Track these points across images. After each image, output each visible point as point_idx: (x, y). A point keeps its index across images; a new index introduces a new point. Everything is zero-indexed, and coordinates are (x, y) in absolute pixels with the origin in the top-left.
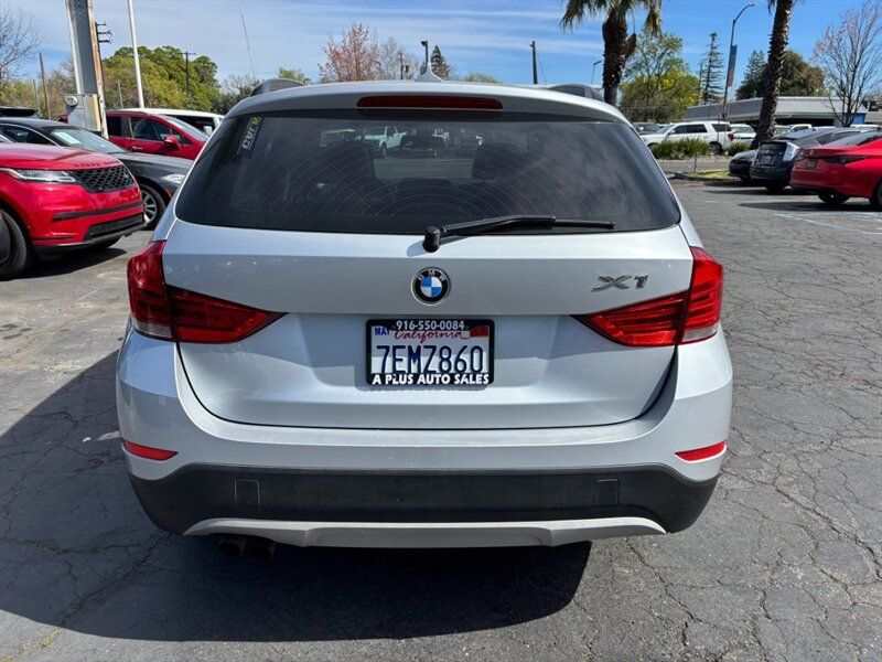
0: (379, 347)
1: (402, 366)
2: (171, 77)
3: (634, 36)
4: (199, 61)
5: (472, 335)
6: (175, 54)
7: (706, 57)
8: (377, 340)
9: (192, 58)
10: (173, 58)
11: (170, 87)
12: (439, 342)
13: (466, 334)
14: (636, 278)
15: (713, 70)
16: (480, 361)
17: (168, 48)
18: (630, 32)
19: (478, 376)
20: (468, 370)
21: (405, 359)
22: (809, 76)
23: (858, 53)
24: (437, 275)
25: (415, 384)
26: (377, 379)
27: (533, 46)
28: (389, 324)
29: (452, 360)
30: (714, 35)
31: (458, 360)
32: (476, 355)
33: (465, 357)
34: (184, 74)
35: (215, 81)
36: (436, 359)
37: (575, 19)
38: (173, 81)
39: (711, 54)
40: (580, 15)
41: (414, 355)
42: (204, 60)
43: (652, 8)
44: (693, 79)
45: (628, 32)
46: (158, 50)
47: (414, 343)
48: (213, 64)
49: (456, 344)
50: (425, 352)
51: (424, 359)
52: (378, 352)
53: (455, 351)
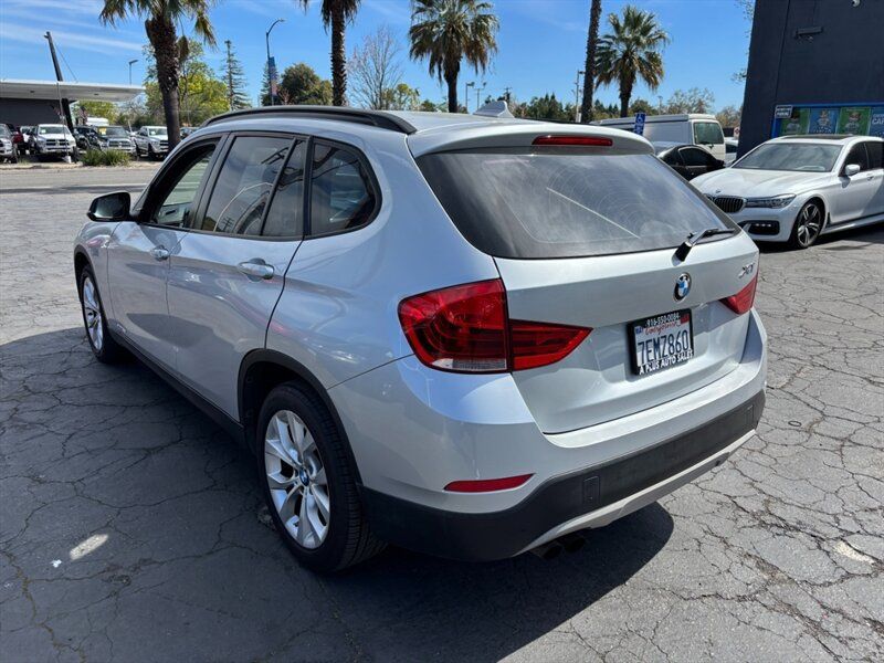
0: (640, 344)
1: (652, 356)
3: (184, 38)
5: (682, 323)
7: (225, 63)
8: (639, 338)
13: (678, 322)
14: (751, 266)
15: (235, 77)
16: (687, 341)
18: (179, 34)
19: (687, 353)
20: (683, 350)
21: (653, 350)
22: (322, 88)
23: (381, 71)
25: (662, 368)
26: (642, 371)
27: (48, 36)
28: (643, 323)
29: (674, 344)
30: (228, 42)
31: (677, 343)
32: (684, 337)
33: (680, 340)
36: (667, 346)
37: (116, 15)
39: (229, 61)
40: (121, 13)
43: (200, 14)
44: (220, 84)
45: (177, 34)
47: (655, 336)
49: (675, 331)
50: (662, 341)
51: (661, 347)
52: (638, 348)
53: (675, 336)
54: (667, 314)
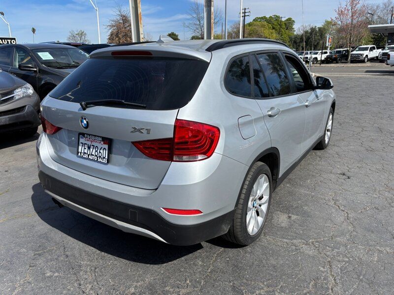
0: (81, 143)
1: (86, 151)
2: (274, 28)
4: (287, 20)
5: (104, 143)
6: (277, 18)
8: (82, 140)
9: (283, 19)
10: (276, 20)
11: (272, 33)
12: (96, 144)
13: (102, 143)
14: (146, 130)
16: (105, 153)
17: (275, 15)
19: (104, 159)
20: (102, 157)
21: (87, 149)
24: (85, 119)
25: (88, 158)
26: (79, 154)
28: (84, 135)
29: (98, 152)
31: (100, 152)
32: (104, 151)
34: (279, 26)
35: (293, 28)
36: (94, 150)
38: (274, 30)
41: (89, 148)
42: (289, 19)
46: (271, 17)
47: (89, 143)
48: (294, 21)
49: (100, 146)
50: (92, 147)
51: (91, 150)
52: (81, 145)
53: (99, 149)
54: (95, 136)
